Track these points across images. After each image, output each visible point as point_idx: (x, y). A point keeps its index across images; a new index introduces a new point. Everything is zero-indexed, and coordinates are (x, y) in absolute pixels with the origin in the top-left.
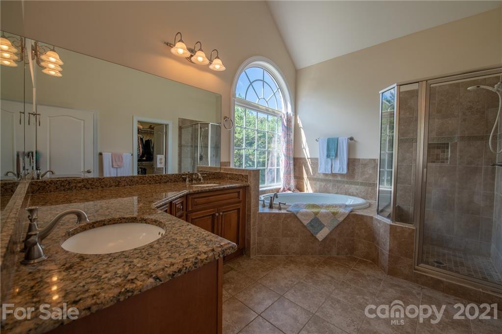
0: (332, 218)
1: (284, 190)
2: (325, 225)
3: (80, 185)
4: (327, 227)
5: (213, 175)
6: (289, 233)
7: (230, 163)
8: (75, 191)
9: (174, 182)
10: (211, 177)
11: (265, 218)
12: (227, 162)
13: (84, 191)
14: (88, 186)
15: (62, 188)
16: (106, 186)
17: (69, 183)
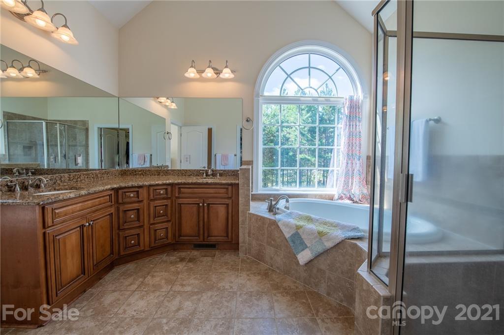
0: (317, 240)
1: (341, 198)
2: (308, 246)
3: (140, 173)
4: (310, 250)
5: (232, 172)
6: (273, 242)
7: (252, 161)
8: (138, 176)
9: (196, 175)
10: (230, 174)
11: (253, 220)
12: (250, 161)
13: (142, 176)
14: (144, 174)
15: (132, 174)
16: (152, 174)
17: (136, 171)
